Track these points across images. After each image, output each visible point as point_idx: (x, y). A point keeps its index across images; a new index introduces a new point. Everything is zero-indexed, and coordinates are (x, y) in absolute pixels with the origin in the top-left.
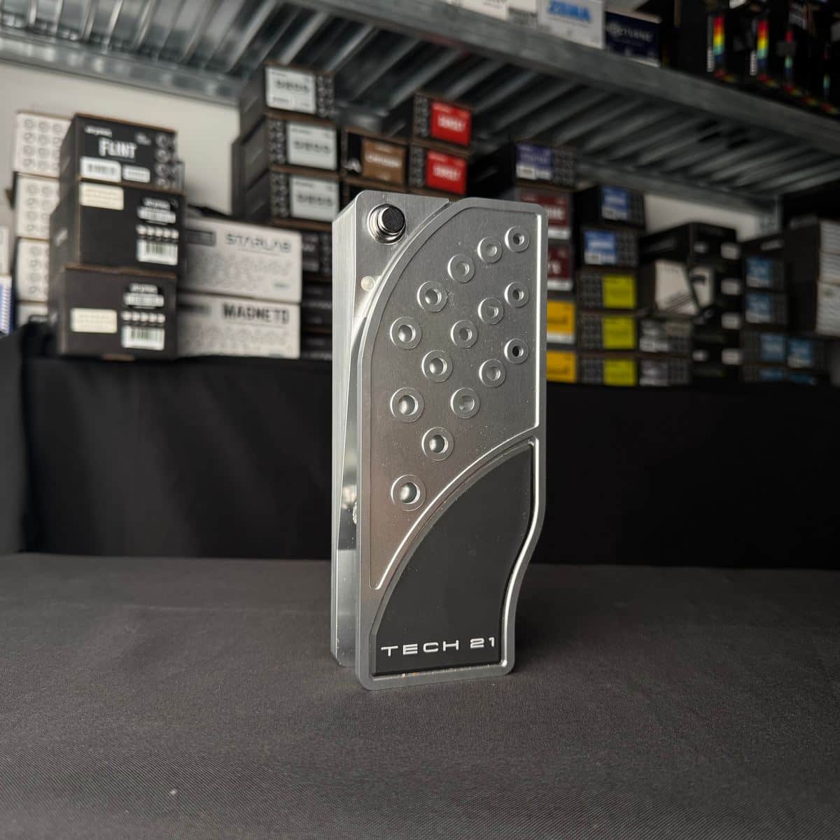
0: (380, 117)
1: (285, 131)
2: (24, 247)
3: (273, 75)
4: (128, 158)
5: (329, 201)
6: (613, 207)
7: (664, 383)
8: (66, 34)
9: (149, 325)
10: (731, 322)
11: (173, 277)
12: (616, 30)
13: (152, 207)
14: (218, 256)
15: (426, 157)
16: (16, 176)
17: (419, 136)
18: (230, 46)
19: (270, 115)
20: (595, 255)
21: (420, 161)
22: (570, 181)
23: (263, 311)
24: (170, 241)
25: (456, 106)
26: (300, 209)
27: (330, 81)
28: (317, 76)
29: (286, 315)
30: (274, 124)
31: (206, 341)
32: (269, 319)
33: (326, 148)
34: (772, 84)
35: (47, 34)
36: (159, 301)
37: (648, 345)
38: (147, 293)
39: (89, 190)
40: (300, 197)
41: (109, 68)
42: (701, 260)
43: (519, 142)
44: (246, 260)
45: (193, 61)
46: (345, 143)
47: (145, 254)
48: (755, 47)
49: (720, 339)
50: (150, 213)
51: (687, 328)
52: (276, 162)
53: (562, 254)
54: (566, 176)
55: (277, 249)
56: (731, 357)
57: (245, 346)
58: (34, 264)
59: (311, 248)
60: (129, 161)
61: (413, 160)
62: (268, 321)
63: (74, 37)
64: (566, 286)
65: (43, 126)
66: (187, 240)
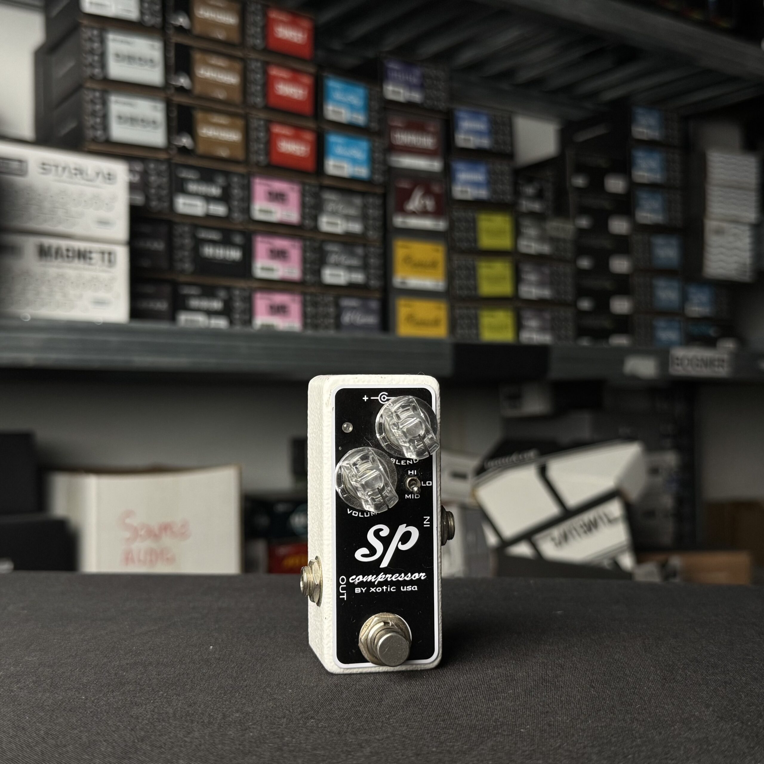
1: (103, 42)
5: (155, 123)
10: (620, 265)
14: (30, 187)
15: (265, 73)
17: (254, 48)
19: (85, 22)
20: (464, 189)
21: (259, 77)
25: (296, 14)
26: (120, 132)
29: (112, 256)
30: (90, 33)
32: (93, 261)
33: (153, 61)
37: (528, 291)
40: (120, 118)
46: (172, 54)
49: (608, 285)
52: (91, 78)
53: (436, 188)
54: (439, 99)
55: (99, 180)
56: (621, 306)
59: (137, 178)
61: (251, 76)
62: (91, 264)
64: (441, 225)
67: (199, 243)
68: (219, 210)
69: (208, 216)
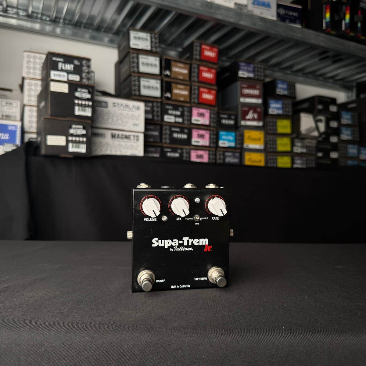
0: (178, 51)
1: (138, 58)
2: (27, 109)
3: (133, 34)
4: (71, 71)
5: (157, 88)
6: (281, 89)
7: (304, 166)
8: (44, 18)
9: (79, 142)
10: (334, 139)
11: (90, 122)
12: (282, 11)
13: (81, 92)
14: (109, 112)
15: (198, 68)
16: (23, 79)
17: (196, 59)
18: (114, 22)
19: (131, 51)
20: (273, 110)
21: (196, 70)
22: (262, 78)
23: (128, 136)
24: (88, 106)
25: (212, 46)
26: (144, 92)
27: (157, 36)
28: (151, 34)
29: (138, 137)
30: (133, 55)
31: (104, 149)
32: (131, 139)
33: (155, 65)
34: (352, 34)
35: (37, 18)
36: (84, 132)
37: (297, 150)
38: (79, 128)
39: (53, 85)
40: (144, 87)
41: (63, 32)
42: (320, 112)
43: (239, 61)
44: (121, 114)
45: (98, 29)
46: (163, 63)
47: (78, 112)
48: (344, 18)
49: (329, 147)
50: (80, 94)
51: (314, 142)
52: (134, 72)
53: (259, 110)
54: (261, 76)
55: (134, 109)
56: (334, 155)
57: (121, 152)
58: (31, 116)
59: (149, 109)
60: (71, 72)
61: (193, 70)
62: (130, 140)
63: (48, 19)
64: (261, 124)
65: (34, 57)
66: (96, 105)
67: (172, 132)
68: (180, 120)
69: (176, 122)
